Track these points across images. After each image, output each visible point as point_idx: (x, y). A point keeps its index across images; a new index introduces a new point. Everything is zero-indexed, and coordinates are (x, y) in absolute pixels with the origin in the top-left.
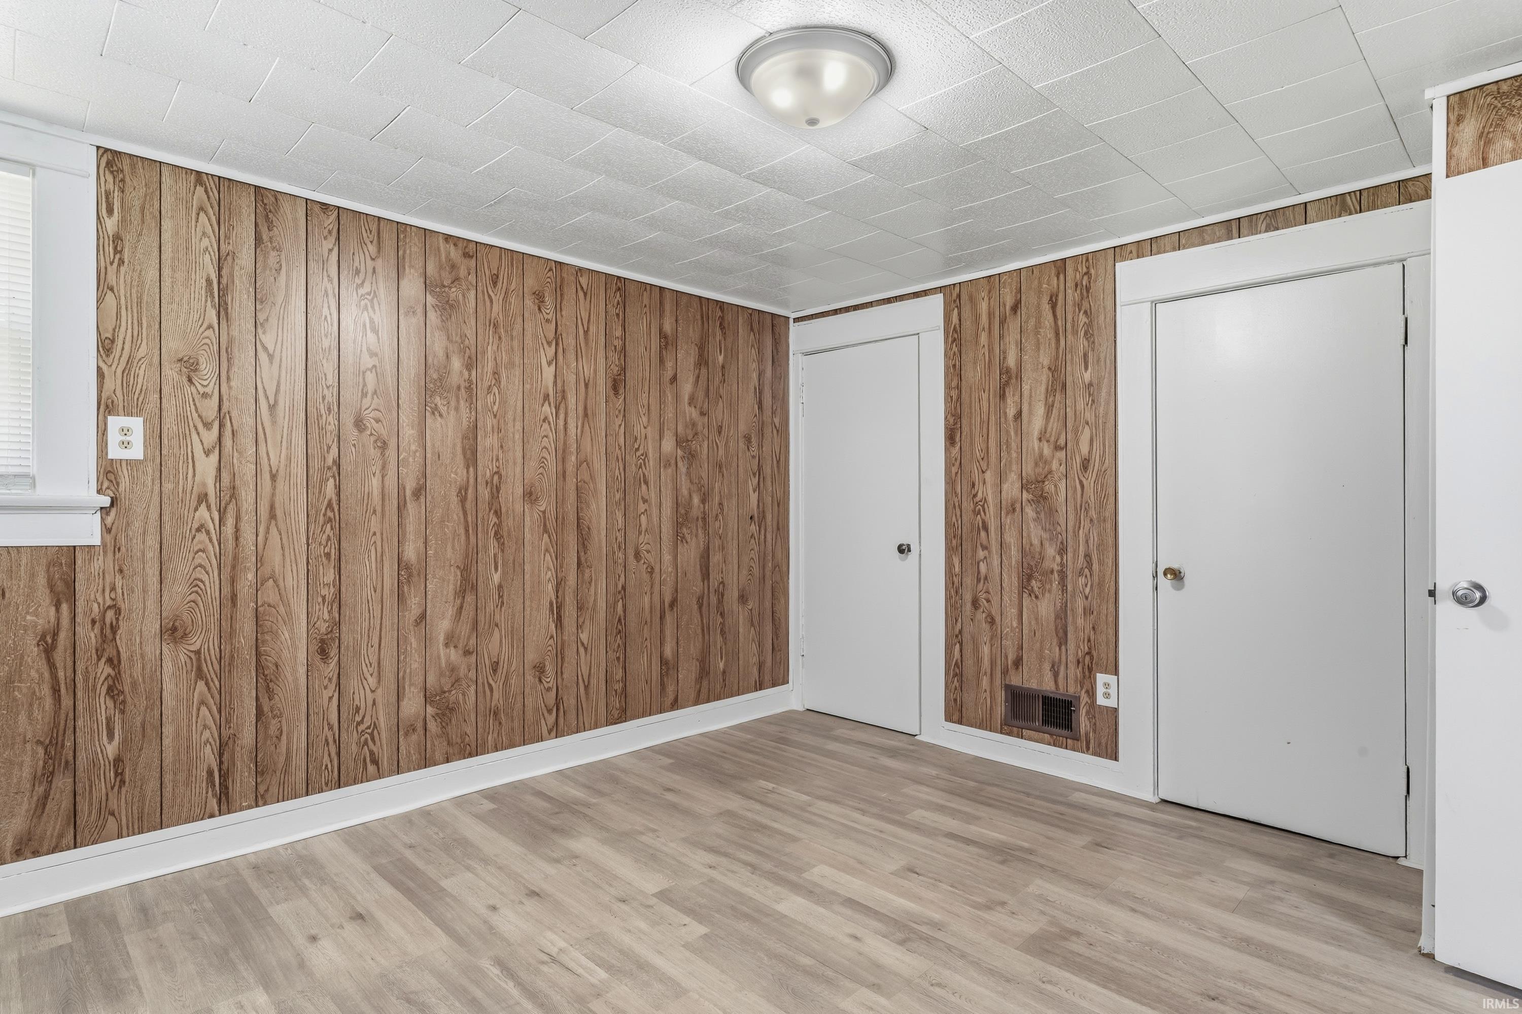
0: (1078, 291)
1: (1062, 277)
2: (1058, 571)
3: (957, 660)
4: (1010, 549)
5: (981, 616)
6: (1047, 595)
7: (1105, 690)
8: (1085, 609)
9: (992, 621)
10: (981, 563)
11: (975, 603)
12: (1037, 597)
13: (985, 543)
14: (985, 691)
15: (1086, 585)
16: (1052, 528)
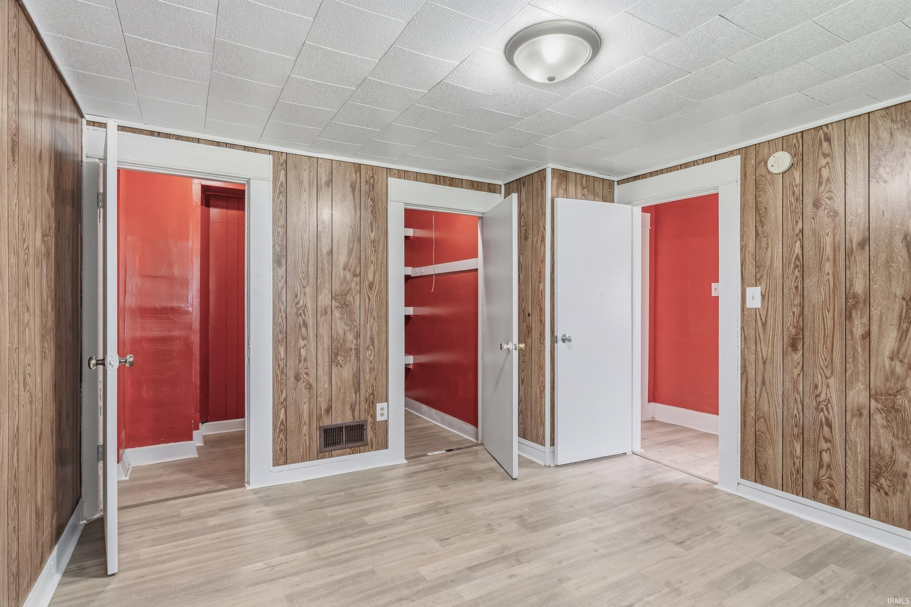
0: (368, 186)
1: (358, 174)
2: (355, 349)
3: (282, 420)
4: (323, 338)
5: (301, 385)
6: (348, 364)
7: (381, 412)
8: (370, 369)
9: (310, 387)
10: (302, 349)
11: (297, 378)
12: (341, 366)
13: (305, 335)
14: (305, 435)
15: (371, 355)
16: (351, 323)
